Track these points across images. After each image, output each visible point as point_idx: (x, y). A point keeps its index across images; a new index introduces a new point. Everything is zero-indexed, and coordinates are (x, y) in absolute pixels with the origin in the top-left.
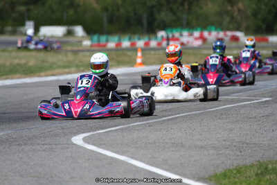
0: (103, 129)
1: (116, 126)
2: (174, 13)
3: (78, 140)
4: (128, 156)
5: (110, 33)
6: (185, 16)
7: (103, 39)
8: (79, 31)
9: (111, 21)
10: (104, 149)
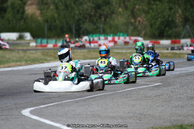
0: (44, 104)
1: (53, 103)
2: (94, 24)
3: (26, 112)
4: (61, 123)
5: (49, 37)
6: (102, 26)
7: (44, 41)
8: (28, 36)
9: (50, 29)
10: (45, 118)
